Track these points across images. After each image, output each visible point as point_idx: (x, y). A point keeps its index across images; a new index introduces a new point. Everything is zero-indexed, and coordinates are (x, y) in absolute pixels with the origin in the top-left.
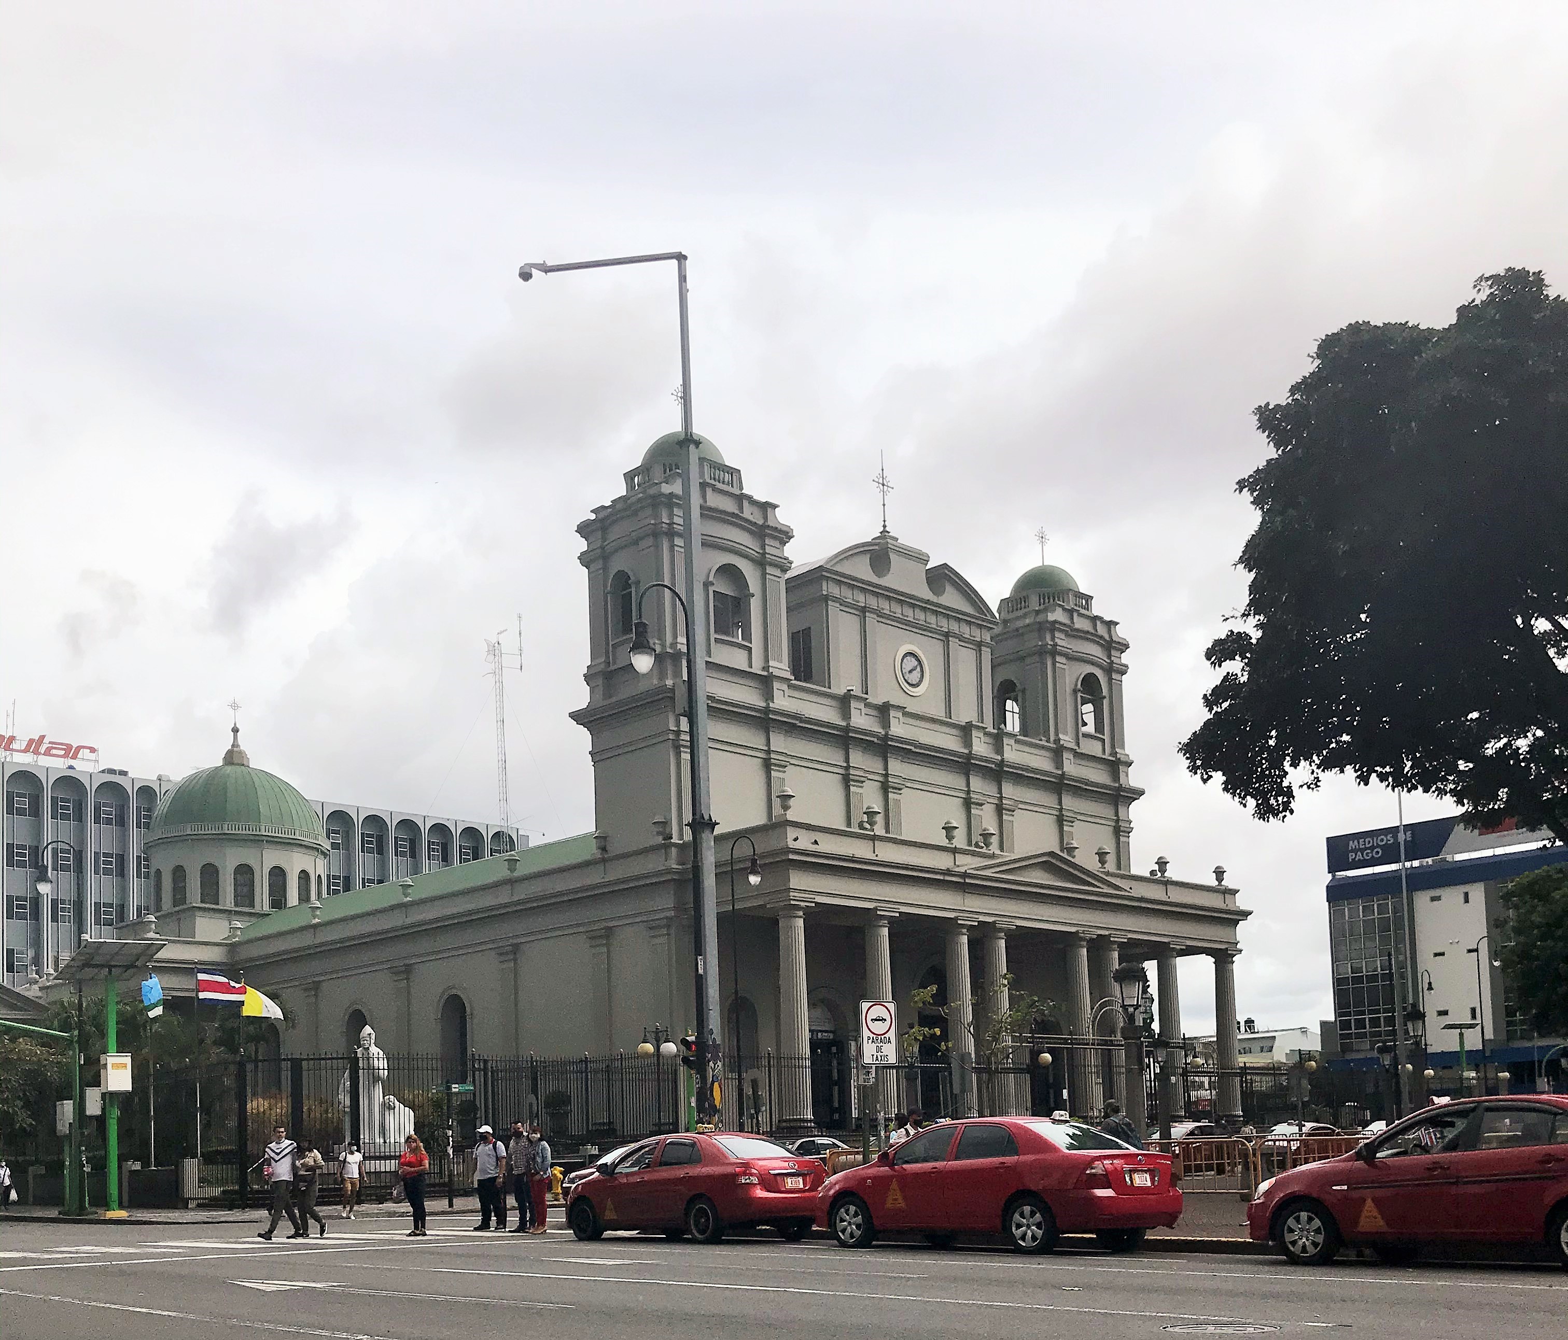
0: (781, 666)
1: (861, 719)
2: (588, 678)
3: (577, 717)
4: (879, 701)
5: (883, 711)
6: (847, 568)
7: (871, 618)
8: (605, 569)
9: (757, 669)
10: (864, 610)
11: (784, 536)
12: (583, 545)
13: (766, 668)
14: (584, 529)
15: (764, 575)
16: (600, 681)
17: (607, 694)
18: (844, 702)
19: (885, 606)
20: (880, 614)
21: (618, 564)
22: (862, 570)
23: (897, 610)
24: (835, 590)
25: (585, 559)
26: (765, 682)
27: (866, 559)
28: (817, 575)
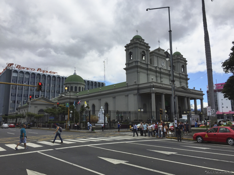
0: (149, 63)
1: (158, 69)
2: (126, 64)
3: (124, 69)
4: (160, 67)
5: (160, 68)
6: (156, 52)
7: (158, 58)
8: (128, 51)
9: (146, 63)
10: (158, 56)
11: (150, 47)
12: (125, 49)
13: (147, 63)
14: (125, 47)
15: (147, 52)
16: (127, 65)
17: (128, 66)
18: (156, 67)
19: (160, 56)
20: (159, 57)
21: (130, 51)
22: (157, 52)
23: (161, 57)
24: (154, 54)
25: (126, 50)
26: (147, 65)
27: (158, 50)
28: (153, 52)
